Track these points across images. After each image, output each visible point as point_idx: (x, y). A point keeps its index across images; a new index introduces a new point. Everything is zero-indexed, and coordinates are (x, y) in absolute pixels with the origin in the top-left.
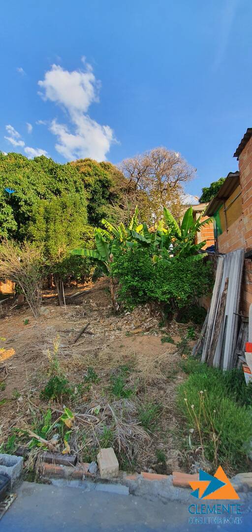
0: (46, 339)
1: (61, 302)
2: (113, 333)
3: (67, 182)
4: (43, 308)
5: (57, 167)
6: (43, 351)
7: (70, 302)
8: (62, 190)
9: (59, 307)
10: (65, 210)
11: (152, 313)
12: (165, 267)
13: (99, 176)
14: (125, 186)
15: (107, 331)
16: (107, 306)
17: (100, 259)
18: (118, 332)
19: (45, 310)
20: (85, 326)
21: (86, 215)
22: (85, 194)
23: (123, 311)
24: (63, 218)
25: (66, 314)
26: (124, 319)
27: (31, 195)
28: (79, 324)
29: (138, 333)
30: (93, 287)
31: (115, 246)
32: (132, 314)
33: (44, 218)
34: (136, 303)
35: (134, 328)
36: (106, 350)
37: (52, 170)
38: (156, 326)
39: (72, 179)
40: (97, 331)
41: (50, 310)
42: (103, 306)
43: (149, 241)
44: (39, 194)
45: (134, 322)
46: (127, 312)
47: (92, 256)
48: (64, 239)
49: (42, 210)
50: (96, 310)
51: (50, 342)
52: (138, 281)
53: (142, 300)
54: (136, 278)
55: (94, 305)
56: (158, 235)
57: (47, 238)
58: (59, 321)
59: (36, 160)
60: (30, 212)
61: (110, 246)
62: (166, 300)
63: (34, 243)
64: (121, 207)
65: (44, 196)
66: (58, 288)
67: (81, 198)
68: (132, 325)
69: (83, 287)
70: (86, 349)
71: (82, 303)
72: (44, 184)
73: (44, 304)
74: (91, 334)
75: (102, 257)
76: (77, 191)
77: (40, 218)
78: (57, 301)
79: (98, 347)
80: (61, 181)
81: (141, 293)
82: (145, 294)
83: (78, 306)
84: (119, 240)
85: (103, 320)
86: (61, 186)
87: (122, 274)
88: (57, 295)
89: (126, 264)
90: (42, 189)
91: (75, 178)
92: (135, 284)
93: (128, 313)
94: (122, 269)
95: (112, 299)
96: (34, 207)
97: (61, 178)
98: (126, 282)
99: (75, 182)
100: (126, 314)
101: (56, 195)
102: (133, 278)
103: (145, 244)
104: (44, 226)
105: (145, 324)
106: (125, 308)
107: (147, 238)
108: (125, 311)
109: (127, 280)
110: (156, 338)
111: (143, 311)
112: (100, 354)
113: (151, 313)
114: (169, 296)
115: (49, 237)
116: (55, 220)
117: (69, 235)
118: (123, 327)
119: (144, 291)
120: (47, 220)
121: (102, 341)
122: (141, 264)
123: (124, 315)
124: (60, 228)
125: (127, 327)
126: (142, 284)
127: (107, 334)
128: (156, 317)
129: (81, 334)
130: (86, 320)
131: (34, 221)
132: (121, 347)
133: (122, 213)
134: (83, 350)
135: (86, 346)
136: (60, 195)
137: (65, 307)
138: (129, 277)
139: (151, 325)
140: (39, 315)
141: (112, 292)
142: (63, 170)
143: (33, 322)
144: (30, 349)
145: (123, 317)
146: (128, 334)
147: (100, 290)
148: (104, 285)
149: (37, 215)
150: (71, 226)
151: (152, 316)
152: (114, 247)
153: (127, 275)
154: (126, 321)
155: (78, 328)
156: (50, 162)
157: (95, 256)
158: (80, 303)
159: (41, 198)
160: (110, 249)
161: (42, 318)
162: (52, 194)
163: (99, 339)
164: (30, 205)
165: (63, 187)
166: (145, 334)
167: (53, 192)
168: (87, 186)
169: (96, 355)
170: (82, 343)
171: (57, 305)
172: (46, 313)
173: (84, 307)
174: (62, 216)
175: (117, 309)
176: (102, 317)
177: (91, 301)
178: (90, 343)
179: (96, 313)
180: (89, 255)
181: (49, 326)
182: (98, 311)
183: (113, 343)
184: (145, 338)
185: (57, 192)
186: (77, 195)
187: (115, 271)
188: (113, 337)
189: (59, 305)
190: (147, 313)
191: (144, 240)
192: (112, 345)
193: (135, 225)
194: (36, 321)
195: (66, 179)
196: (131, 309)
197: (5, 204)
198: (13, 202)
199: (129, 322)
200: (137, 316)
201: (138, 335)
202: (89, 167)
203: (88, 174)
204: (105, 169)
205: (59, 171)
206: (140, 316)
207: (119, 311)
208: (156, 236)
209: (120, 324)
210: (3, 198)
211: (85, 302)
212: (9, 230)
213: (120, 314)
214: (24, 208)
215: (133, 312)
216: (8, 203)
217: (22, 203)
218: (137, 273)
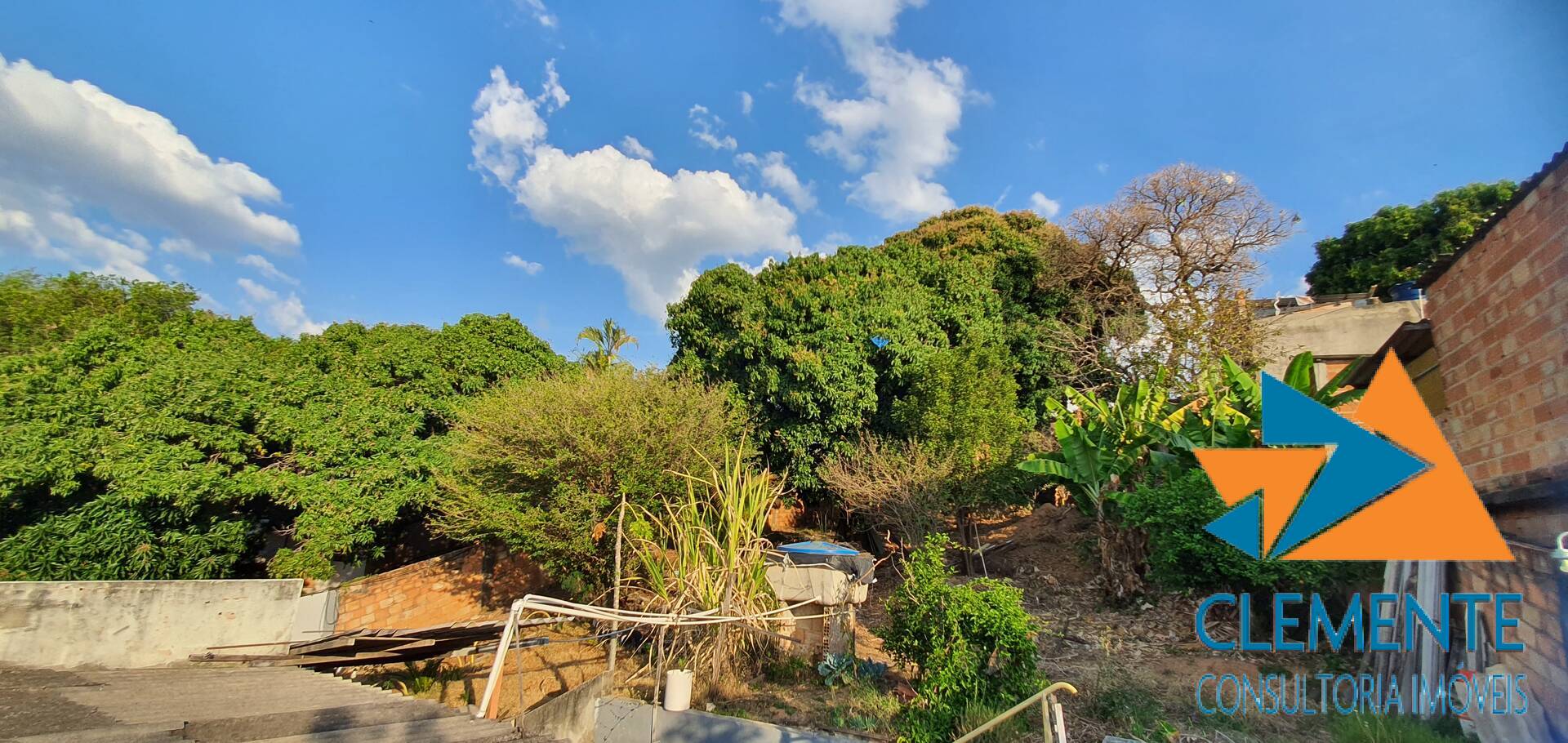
1: (970, 568)
2: (1132, 644)
3: (969, 301)
8: (960, 320)
10: (983, 371)
13: (1005, 250)
14: (1081, 275)
16: (1082, 584)
17: (1076, 481)
18: (1142, 644)
23: (1133, 601)
26: (1144, 616)
29: (1193, 650)
30: (1016, 532)
31: (1104, 449)
32: (1159, 610)
35: (1177, 639)
42: (1072, 584)
44: (920, 336)
45: (1172, 626)
46: (1143, 603)
50: (1062, 593)
55: (1050, 578)
56: (1220, 430)
57: (957, 434)
62: (1271, 585)
67: (996, 329)
68: (1171, 634)
72: (924, 311)
74: (1082, 642)
75: (1080, 476)
76: (987, 315)
80: (956, 300)
85: (1092, 617)
93: (1147, 605)
95: (1106, 570)
97: (957, 295)
98: (1175, 542)
99: (984, 299)
100: (1144, 608)
106: (1137, 594)
108: (1139, 601)
110: (1247, 665)
111: (1186, 603)
114: (1276, 577)
115: (960, 431)
118: (1151, 634)
123: (1139, 609)
125: (1160, 635)
128: (1229, 620)
130: (1048, 614)
132: (1166, 674)
136: (957, 331)
141: (1104, 554)
145: (1137, 616)
146: (1171, 651)
147: (1041, 541)
154: (1153, 624)
158: (1011, 572)
163: (1106, 654)
164: (911, 363)
165: (961, 314)
166: (1214, 654)
167: (939, 324)
170: (1076, 658)
173: (1026, 583)
175: (1120, 594)
176: (1084, 608)
177: (1036, 568)
179: (1064, 598)
180: (1054, 472)
182: (1067, 594)
184: (1217, 661)
188: (1138, 653)
189: (965, 573)
191: (1192, 448)
195: (967, 295)
196: (1152, 597)
197: (865, 366)
198: (881, 360)
199: (1160, 627)
200: (1173, 614)
201: (1197, 656)
202: (979, 232)
203: (979, 248)
204: (1020, 230)
205: (951, 279)
206: (1181, 616)
207: (1123, 599)
208: (1213, 432)
209: (1138, 628)
210: (867, 355)
211: (1022, 570)
212: (865, 413)
213: (1126, 607)
214: (898, 369)
215: (1160, 604)
216: (870, 361)
217: (898, 361)
218: (1196, 525)
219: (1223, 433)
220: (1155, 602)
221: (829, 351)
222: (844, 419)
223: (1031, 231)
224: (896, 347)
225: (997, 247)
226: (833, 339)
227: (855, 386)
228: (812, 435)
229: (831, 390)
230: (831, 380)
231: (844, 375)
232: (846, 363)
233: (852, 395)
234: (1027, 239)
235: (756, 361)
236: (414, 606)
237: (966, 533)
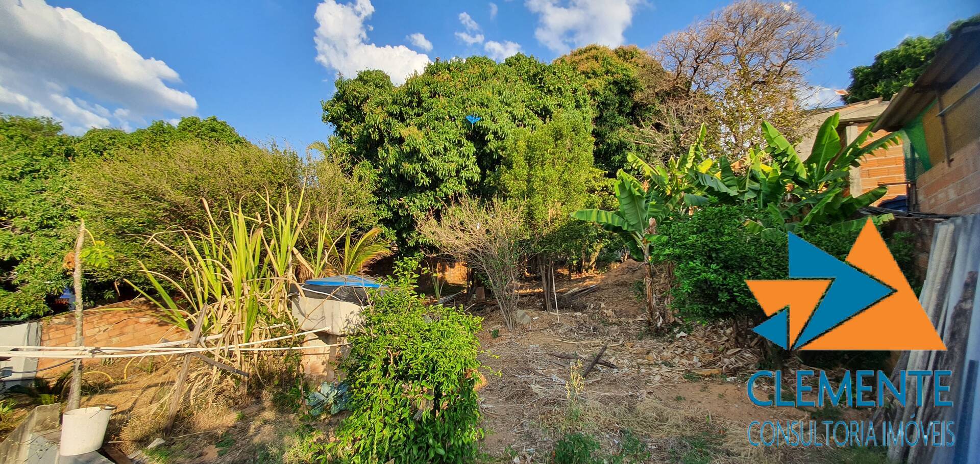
0: (532, 365)
1: (549, 304)
2: (655, 369)
3: (561, 93)
4: (520, 312)
5: (544, 70)
6: (532, 386)
7: (565, 304)
8: (552, 108)
9: (545, 313)
10: (559, 142)
11: (740, 340)
12: (780, 244)
13: (613, 73)
14: (666, 87)
15: (642, 364)
16: (635, 316)
17: (625, 228)
18: (665, 369)
19: (523, 316)
20: (597, 351)
21: (592, 147)
22: (591, 112)
23: (670, 330)
24: (557, 156)
25: (559, 325)
26: (676, 343)
27: (504, 123)
28: (585, 346)
29: (711, 376)
30: (603, 280)
31: (654, 203)
32: (691, 338)
33: (526, 159)
34: (706, 315)
35: (700, 364)
36: (649, 401)
37: (535, 75)
38: (751, 367)
39: (568, 87)
40: (624, 364)
41: (532, 317)
42: (627, 316)
43: (733, 192)
44: (514, 119)
45: (697, 352)
46: (679, 332)
47: (610, 222)
48: (557, 193)
49: (522, 144)
50: (615, 324)
51: (540, 372)
52: (716, 271)
53: (722, 311)
54: (714, 266)
55: (609, 312)
56: (754, 178)
57: (530, 193)
58: (548, 337)
59: (509, 63)
60: (503, 150)
61: (646, 202)
63: (509, 201)
64: (658, 127)
65: (521, 121)
66: (544, 279)
67: (584, 119)
68: (695, 360)
69: (584, 279)
70: (608, 394)
71: (585, 307)
72: (523, 101)
73: (521, 306)
74: (611, 366)
75: (629, 225)
76: (578, 106)
77: (519, 159)
78: (543, 303)
79: (631, 393)
80: (550, 92)
81: (724, 297)
82: (733, 299)
83: (578, 314)
84: (663, 192)
85: (631, 343)
86: (551, 102)
87: (679, 258)
88: (542, 290)
89: (692, 238)
90: (520, 111)
91: (575, 85)
92: (712, 277)
93: (682, 334)
94: (680, 247)
95: (649, 304)
96: (509, 142)
97: (551, 88)
98: (691, 272)
99: (575, 91)
100: (678, 336)
101: (544, 118)
102: (706, 265)
103: (725, 198)
104: (525, 172)
105: (726, 360)
106: (675, 324)
107: (728, 186)
108: (676, 330)
109: (693, 269)
111: (716, 332)
112: (640, 407)
113: (736, 339)
115: (534, 190)
116: (542, 162)
117: (566, 184)
118: (676, 360)
119: (730, 291)
120: (529, 160)
121: (638, 382)
122: (725, 238)
123: (673, 337)
124: (551, 173)
125: (684, 361)
126: (725, 279)
127: (643, 370)
128: (750, 347)
129: (594, 364)
130: (598, 341)
131: (509, 166)
132: (678, 399)
133: (659, 138)
134: (602, 394)
135: (607, 388)
136: (550, 117)
137: (557, 313)
138: (698, 262)
139: (741, 364)
140: (515, 324)
141: (648, 291)
142: (554, 73)
143: (507, 336)
144: (510, 379)
145: (671, 342)
146: (690, 377)
147: (617, 285)
148: (625, 277)
149: (515, 154)
150: (569, 169)
151: (737, 344)
152: (653, 206)
153: (692, 258)
154: (680, 350)
155: (585, 353)
156: (530, 63)
157: (617, 222)
158: (582, 308)
159: (518, 126)
160: (646, 208)
161: (518, 330)
162: (536, 117)
163: (629, 378)
164: (502, 139)
165: (554, 103)
166: (728, 380)
167: (536, 113)
168: (594, 94)
169: (631, 409)
170: (598, 382)
171: (541, 309)
172: (525, 321)
173: (591, 316)
174: (554, 154)
175: (659, 325)
176: (628, 336)
177: (603, 305)
178: (613, 383)
179: (615, 328)
180: (604, 220)
181: (534, 344)
182: (618, 325)
183: (658, 388)
184: (730, 387)
185: (545, 113)
186: (578, 113)
187: (667, 251)
188: (658, 378)
189: (545, 309)
190: (725, 338)
191: (724, 189)
192: (658, 393)
193: (698, 159)
194: (510, 334)
195: (559, 89)
196: (688, 326)
197: (464, 141)
198: (477, 136)
199: (687, 353)
200: (702, 342)
201: (712, 381)
202: (594, 61)
203: (593, 74)
204: (625, 59)
205: (548, 75)
206: (709, 343)
207: (662, 329)
208: (748, 180)
209: (667, 354)
210: (463, 131)
211: (592, 306)
212: (469, 182)
213: (664, 335)
214: (493, 145)
215: (693, 333)
216: (469, 138)
217: (490, 137)
218: (714, 255)
219: (757, 180)
220: (689, 330)
221: (434, 128)
222: (450, 187)
223: (633, 60)
224: (488, 123)
225: (607, 73)
226: (437, 119)
227: (456, 158)
228: (424, 200)
229: (435, 161)
230: (436, 154)
231: (445, 149)
232: (446, 139)
233: (453, 166)
234: (630, 66)
235: (381, 142)
236: (122, 334)
237: (547, 277)
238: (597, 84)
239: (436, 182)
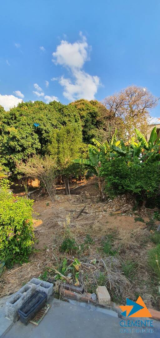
0: (60, 215)
1: (67, 193)
2: (101, 213)
3: (70, 116)
4: (57, 196)
5: (63, 107)
6: (59, 222)
7: (73, 192)
8: (66, 122)
9: (66, 196)
10: (69, 134)
11: (128, 201)
12: (137, 169)
13: (89, 110)
14: (107, 115)
15: (97, 212)
16: (96, 195)
17: (91, 165)
18: (104, 212)
19: (58, 197)
20: (83, 208)
21: (82, 136)
22: (81, 123)
23: (107, 199)
24: (68, 139)
25: (70, 200)
26: (108, 204)
27: (49, 127)
28: (79, 207)
29: (118, 214)
30: (87, 183)
31: (101, 156)
32: (113, 201)
33: (57, 141)
34: (116, 194)
35: (115, 210)
36: (97, 224)
37: (60, 109)
38: (131, 210)
39: (72, 114)
40: (91, 212)
41: (61, 198)
42: (94, 196)
43: (125, 152)
44: (53, 125)
45: (115, 206)
46: (110, 200)
47: (86, 163)
48: (68, 152)
49: (55, 135)
50: (89, 198)
51: (62, 217)
52: (118, 179)
53: (121, 192)
54: (117, 177)
55: (88, 194)
56: (132, 147)
57: (58, 153)
58: (67, 204)
59: (51, 104)
60: (48, 137)
61: (98, 156)
62: (139, 192)
63: (51, 156)
64: (105, 129)
65: (56, 126)
66: (65, 183)
67: (78, 126)
68: (114, 209)
69: (80, 183)
70: (84, 223)
71: (80, 193)
72: (56, 119)
73: (57, 194)
74: (87, 213)
75: (93, 164)
76: (76, 121)
77: (54, 140)
78: (65, 192)
79: (92, 222)
80: (66, 116)
81: (120, 188)
82: (123, 188)
83: (78, 196)
84: (104, 152)
85: (94, 205)
86: (66, 119)
87: (107, 175)
88: (64, 188)
89: (110, 168)
90: (55, 123)
91: (75, 113)
92: (116, 181)
93: (111, 200)
94: (107, 171)
95: (100, 191)
96: (51, 134)
97: (66, 114)
98: (110, 180)
99: (75, 116)
100: (109, 201)
101: (63, 125)
102: (115, 177)
103: (122, 154)
104: (57, 145)
105: (123, 208)
106: (109, 197)
107: (123, 150)
109: (111, 179)
110: (131, 218)
111: (121, 199)
112: (94, 227)
113: (127, 201)
114: (140, 190)
115: (60, 152)
116: (63, 141)
117: (71, 150)
118: (108, 210)
119: (122, 186)
120: (58, 141)
121: (94, 218)
122: (120, 168)
123: (108, 202)
124: (66, 145)
125: (110, 209)
126: (121, 182)
127: (97, 214)
128: (130, 203)
129: (81, 213)
130: (83, 205)
131: (51, 143)
132: (107, 222)
133: (105, 133)
134: (83, 223)
135: (84, 221)
136: (66, 125)
137: (70, 196)
138: (112, 176)
139: (127, 209)
140: (55, 201)
141: (100, 186)
142: (67, 109)
143: (52, 205)
144: (51, 221)
145: (107, 203)
146: (111, 215)
147: (92, 185)
148: (94, 182)
149: (53, 138)
150: (73, 144)
151: (127, 203)
152: (101, 157)
153: (111, 175)
154: (109, 206)
155: (79, 209)
156: (59, 104)
157: (88, 163)
158: (79, 193)
159: (54, 128)
160: (98, 158)
161: (56, 202)
162: (61, 125)
163: (92, 217)
164: (48, 133)
165: (67, 120)
166: (123, 215)
167: (61, 123)
168: (82, 117)
169: (91, 227)
170: (82, 219)
171: (65, 195)
172: (59, 199)
173: (82, 196)
174: (67, 138)
175: (103, 198)
176: (93, 202)
177: (86, 192)
178: (87, 219)
179: (89, 200)
180: (84, 162)
181: (61, 208)
182: (90, 199)
183: (101, 219)
184: (123, 217)
185: (64, 123)
186: (76, 124)
187: (103, 173)
188: (101, 216)
189: (66, 194)
190: (124, 201)
191: (122, 151)
192: (101, 221)
193: (115, 141)
194: (53, 204)
195: (69, 114)
197: (34, 133)
198: (38, 131)
199: (111, 207)
200: (116, 203)
201: (118, 216)
202: (83, 105)
203: (82, 110)
204: (94, 105)
205: (65, 109)
206: (119, 203)
207: (104, 199)
208: (130, 148)
209: (105, 207)
210: (33, 130)
211: (82, 193)
212: (37, 149)
213: (105, 201)
214: (45, 135)
215: (114, 200)
216: (35, 132)
217: (44, 132)
218: (117, 174)
219: (133, 148)
220: (113, 199)
221: (22, 128)
222: (29, 151)
223: (96, 105)
224: (42, 127)
225: (87, 109)
226: (23, 125)
227: (31, 140)
228: (20, 156)
229: (22, 141)
230: (23, 138)
231: (26, 136)
232: (27, 132)
233: (30, 143)
234: (95, 107)
237: (66, 183)
238: (84, 113)
239: (24, 149)
